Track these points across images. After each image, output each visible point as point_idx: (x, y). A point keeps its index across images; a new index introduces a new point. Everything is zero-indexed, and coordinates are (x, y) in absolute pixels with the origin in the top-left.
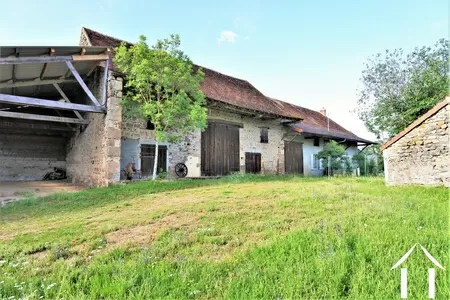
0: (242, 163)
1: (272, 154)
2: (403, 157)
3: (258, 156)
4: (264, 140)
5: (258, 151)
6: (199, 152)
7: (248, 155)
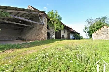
0: (61, 37)
1: (66, 35)
2: (97, 35)
3: (64, 36)
4: (65, 33)
5: (64, 35)
6: (55, 34)
7: (62, 35)
